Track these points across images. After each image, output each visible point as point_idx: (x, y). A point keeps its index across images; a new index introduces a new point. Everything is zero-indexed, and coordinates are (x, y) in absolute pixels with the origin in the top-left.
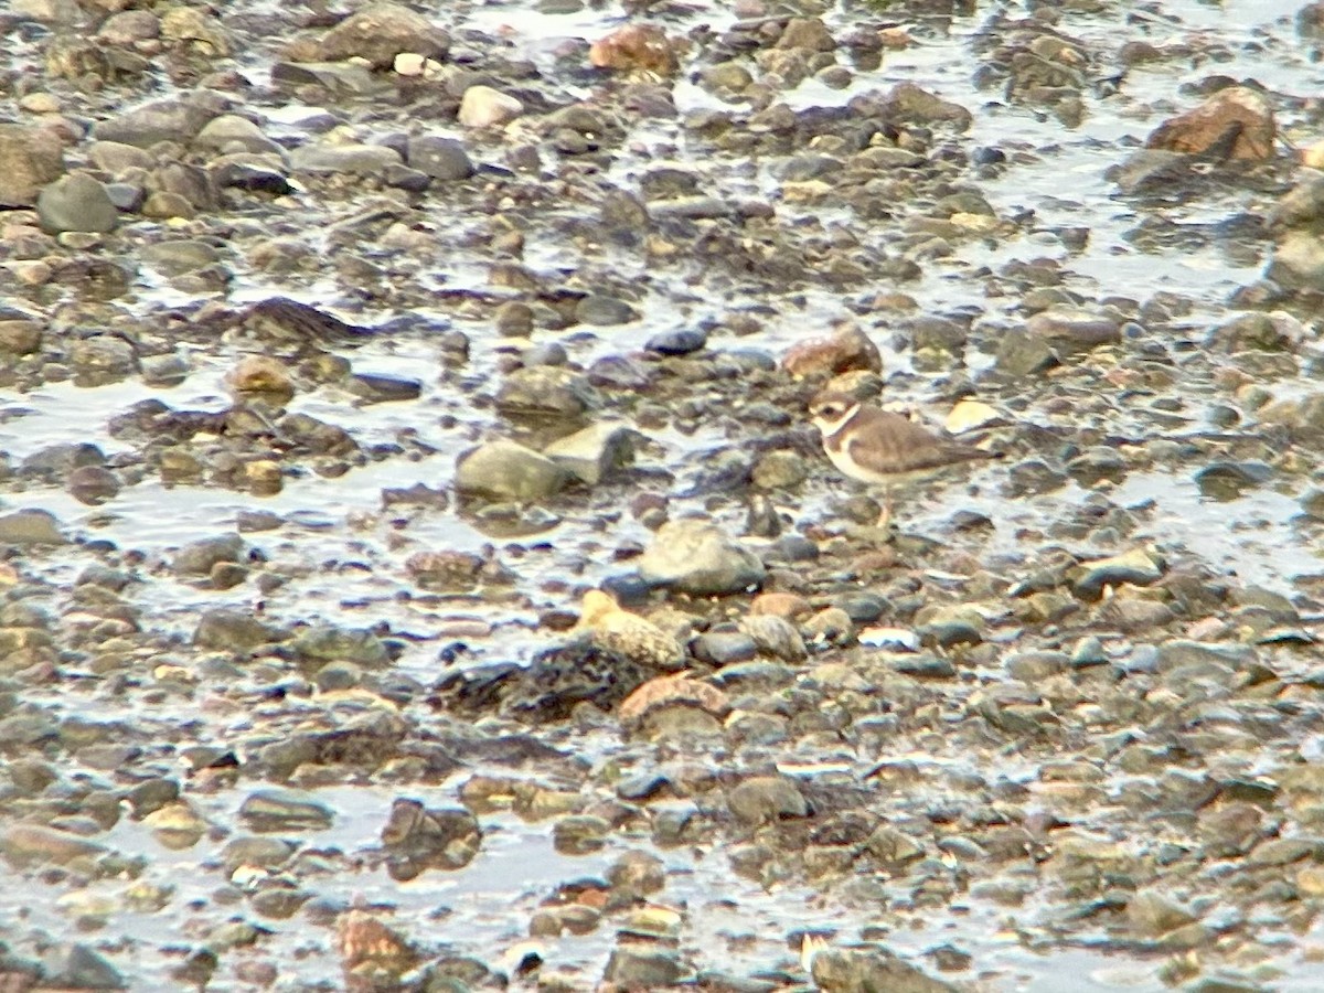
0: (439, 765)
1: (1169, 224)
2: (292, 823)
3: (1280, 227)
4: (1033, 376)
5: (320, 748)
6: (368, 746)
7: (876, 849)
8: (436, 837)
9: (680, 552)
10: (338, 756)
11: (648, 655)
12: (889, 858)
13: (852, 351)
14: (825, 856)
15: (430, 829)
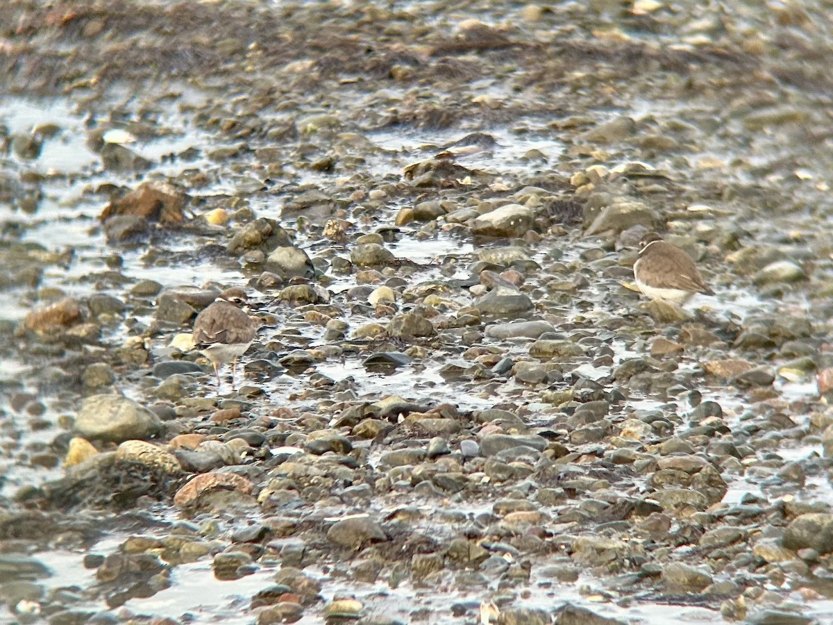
0: (91, 535)
1: (167, 252)
2: (22, 576)
3: (240, 249)
4: (186, 324)
5: (5, 530)
6: (37, 527)
7: (455, 555)
8: (138, 575)
9: (105, 415)
10: (17, 535)
11: (159, 467)
12: (466, 560)
13: (73, 314)
14: (428, 560)
15: (133, 569)
